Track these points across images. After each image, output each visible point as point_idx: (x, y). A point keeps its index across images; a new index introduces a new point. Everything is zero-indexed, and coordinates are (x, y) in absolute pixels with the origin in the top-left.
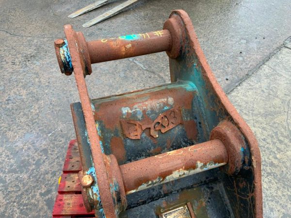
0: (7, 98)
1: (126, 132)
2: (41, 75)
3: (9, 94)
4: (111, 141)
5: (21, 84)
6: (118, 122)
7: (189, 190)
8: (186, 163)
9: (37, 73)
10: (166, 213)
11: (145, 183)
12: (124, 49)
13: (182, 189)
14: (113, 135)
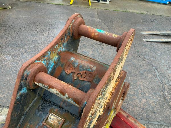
0: (83, 51)
1: (66, 68)
2: (104, 50)
3: (86, 50)
4: (58, 67)
5: (93, 49)
6: (66, 62)
7: (71, 115)
8: (62, 90)
9: (103, 48)
10: (53, 114)
11: (42, 83)
12: (93, 34)
13: (68, 112)
14: (60, 65)
